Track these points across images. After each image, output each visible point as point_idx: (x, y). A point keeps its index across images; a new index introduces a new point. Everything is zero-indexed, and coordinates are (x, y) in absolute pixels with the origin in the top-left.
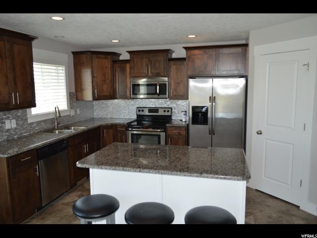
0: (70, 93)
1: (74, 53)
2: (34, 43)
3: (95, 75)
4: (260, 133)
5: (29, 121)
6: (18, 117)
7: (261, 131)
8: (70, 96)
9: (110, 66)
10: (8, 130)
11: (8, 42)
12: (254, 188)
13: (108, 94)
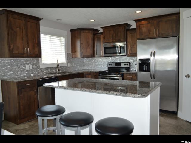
0: (68, 53)
1: (71, 30)
2: (41, 22)
3: (82, 43)
4: (188, 76)
5: (41, 67)
6: (34, 64)
7: (189, 75)
8: (68, 55)
9: (91, 37)
10: (27, 71)
11: (24, 20)
12: (185, 120)
13: (90, 54)
